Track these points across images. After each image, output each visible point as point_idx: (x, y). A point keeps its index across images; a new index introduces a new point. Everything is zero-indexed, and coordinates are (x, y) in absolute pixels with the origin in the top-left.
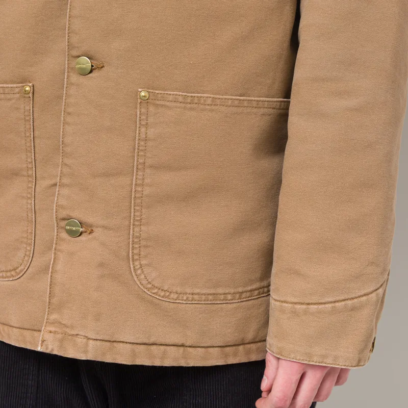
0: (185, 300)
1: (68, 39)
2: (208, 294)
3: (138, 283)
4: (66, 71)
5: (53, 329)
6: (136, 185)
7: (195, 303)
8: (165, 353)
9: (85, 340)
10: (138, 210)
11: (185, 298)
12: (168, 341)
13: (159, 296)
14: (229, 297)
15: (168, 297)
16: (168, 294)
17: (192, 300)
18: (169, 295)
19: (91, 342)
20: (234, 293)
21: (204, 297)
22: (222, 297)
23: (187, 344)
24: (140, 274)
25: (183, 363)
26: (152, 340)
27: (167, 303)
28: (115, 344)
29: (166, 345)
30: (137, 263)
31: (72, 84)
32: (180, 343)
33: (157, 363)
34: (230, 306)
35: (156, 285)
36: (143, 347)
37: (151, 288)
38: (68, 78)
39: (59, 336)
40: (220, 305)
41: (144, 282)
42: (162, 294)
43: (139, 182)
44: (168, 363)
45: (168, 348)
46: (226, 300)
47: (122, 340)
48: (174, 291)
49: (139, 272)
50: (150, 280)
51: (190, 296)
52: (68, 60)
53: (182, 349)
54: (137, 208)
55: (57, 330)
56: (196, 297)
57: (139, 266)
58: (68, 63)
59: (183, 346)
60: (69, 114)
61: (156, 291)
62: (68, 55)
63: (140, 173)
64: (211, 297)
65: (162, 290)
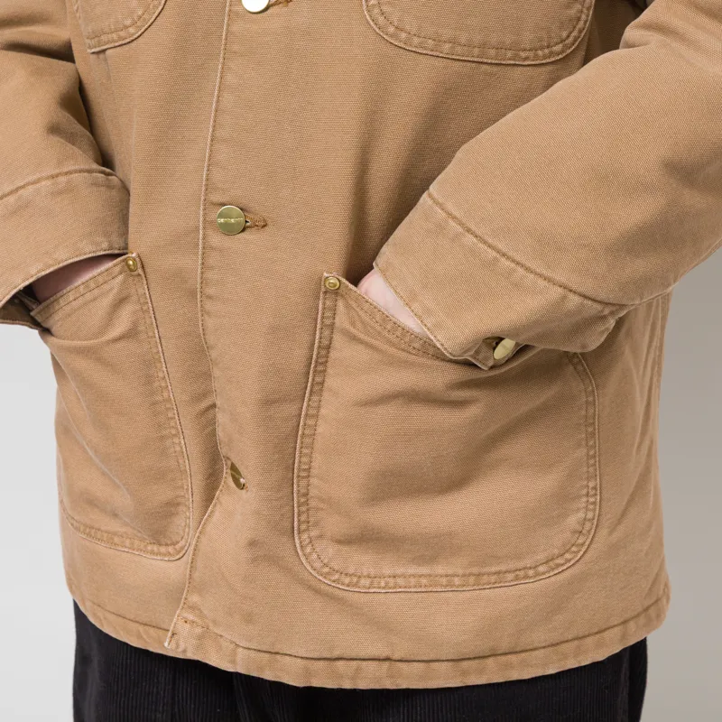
0: (384, 588)
1: (208, 175)
2: (420, 576)
3: (309, 568)
4: (201, 227)
5: (191, 617)
6: (306, 415)
7: (399, 592)
8: (358, 669)
9: (232, 646)
10: (306, 455)
11: (383, 584)
12: (362, 654)
13: (343, 584)
14: (457, 581)
15: (356, 585)
16: (355, 580)
17: (395, 588)
18: (357, 582)
19: (241, 650)
20: (464, 575)
21: (413, 581)
22: (444, 581)
23: (396, 656)
24: (310, 553)
25: (389, 684)
26: (336, 653)
27: (356, 594)
28: (278, 657)
29: (360, 659)
30: (305, 536)
31: (212, 248)
32: (384, 655)
33: (347, 685)
34: (461, 595)
35: (336, 568)
36: (321, 663)
37: (328, 573)
38: (204, 239)
39: (198, 630)
40: (443, 594)
41: (318, 565)
42: (347, 580)
43: (312, 412)
44: (363, 685)
45: (364, 663)
46: (452, 586)
47: (288, 653)
48: (365, 574)
49: (308, 550)
50: (326, 561)
51: (392, 581)
52: (204, 209)
53: (386, 664)
54: (305, 451)
55: (196, 619)
56: (400, 581)
57: (308, 541)
58: (205, 215)
59: (387, 659)
60: (210, 297)
61: (336, 576)
62: (205, 200)
63: (315, 398)
64: (424, 581)
65: (346, 574)
